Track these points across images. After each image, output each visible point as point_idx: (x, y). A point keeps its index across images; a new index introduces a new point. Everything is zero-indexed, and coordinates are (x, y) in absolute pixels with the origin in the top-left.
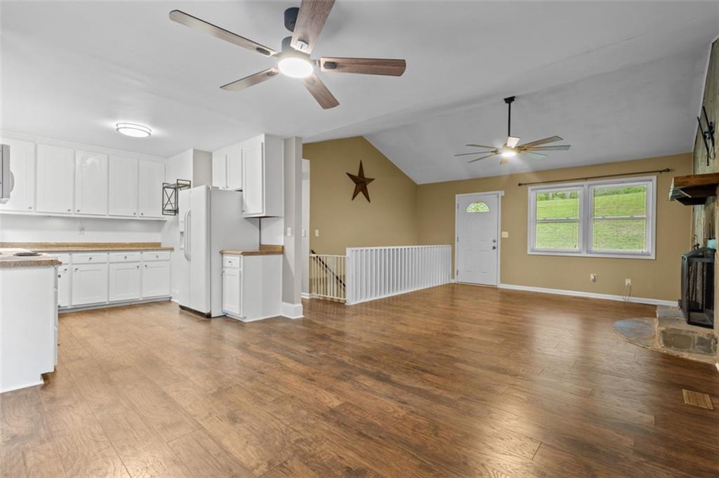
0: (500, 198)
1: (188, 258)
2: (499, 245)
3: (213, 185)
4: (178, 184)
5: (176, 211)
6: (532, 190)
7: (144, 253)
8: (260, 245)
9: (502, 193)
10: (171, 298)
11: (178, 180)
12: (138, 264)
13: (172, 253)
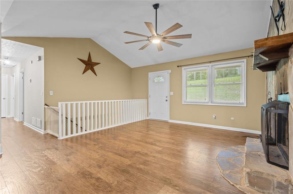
0: (169, 74)
2: (168, 99)
6: (184, 69)
9: (170, 71)
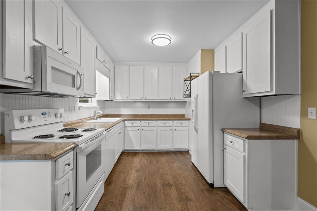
1: (196, 130)
3: (215, 70)
4: (191, 76)
5: (190, 95)
7: (174, 122)
8: (261, 123)
10: (189, 150)
11: (191, 73)
12: (171, 128)
13: (190, 122)
